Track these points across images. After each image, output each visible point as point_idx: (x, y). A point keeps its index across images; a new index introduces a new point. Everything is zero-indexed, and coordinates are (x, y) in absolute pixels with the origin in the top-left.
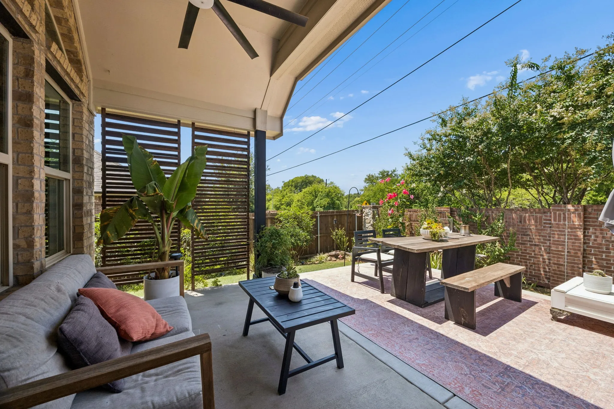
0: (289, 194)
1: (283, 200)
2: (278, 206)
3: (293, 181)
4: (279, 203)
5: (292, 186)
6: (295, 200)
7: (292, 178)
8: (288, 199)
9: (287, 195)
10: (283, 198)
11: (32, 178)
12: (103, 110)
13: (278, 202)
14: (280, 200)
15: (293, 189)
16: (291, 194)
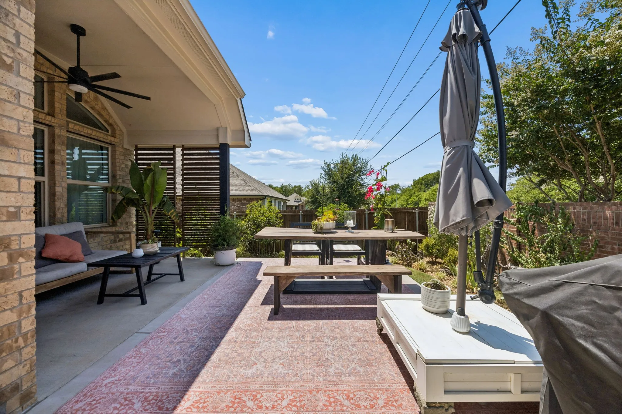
0: (417, 193)
1: (410, 199)
2: (405, 206)
3: (423, 179)
4: (405, 203)
5: (421, 184)
6: (423, 200)
7: (422, 175)
8: (415, 198)
9: (415, 193)
10: (410, 198)
11: (55, 186)
12: (136, 146)
13: (404, 201)
14: (407, 199)
15: (423, 187)
16: (419, 193)
